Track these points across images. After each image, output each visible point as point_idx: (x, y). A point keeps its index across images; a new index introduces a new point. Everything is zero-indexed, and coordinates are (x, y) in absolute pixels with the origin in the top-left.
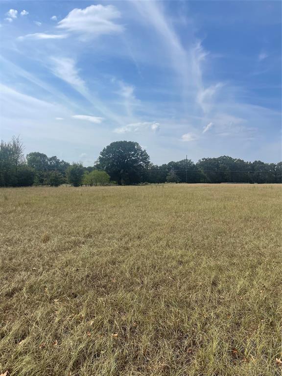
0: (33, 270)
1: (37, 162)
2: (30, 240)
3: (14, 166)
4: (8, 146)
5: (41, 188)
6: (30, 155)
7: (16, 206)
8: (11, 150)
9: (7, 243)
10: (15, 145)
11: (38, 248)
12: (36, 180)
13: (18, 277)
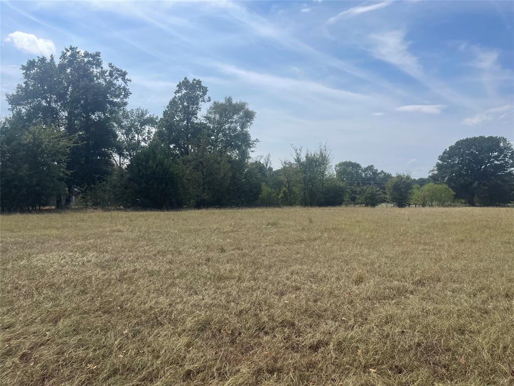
0: (341, 320)
1: (348, 174)
2: (338, 279)
3: (320, 180)
4: (314, 155)
5: (353, 208)
6: (340, 165)
7: (322, 232)
8: (317, 160)
9: (312, 280)
10: (321, 154)
11: (349, 290)
12: (347, 198)
13: (323, 327)
